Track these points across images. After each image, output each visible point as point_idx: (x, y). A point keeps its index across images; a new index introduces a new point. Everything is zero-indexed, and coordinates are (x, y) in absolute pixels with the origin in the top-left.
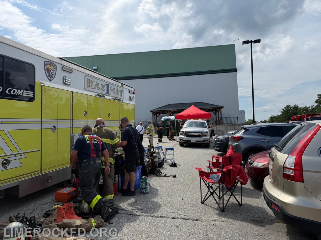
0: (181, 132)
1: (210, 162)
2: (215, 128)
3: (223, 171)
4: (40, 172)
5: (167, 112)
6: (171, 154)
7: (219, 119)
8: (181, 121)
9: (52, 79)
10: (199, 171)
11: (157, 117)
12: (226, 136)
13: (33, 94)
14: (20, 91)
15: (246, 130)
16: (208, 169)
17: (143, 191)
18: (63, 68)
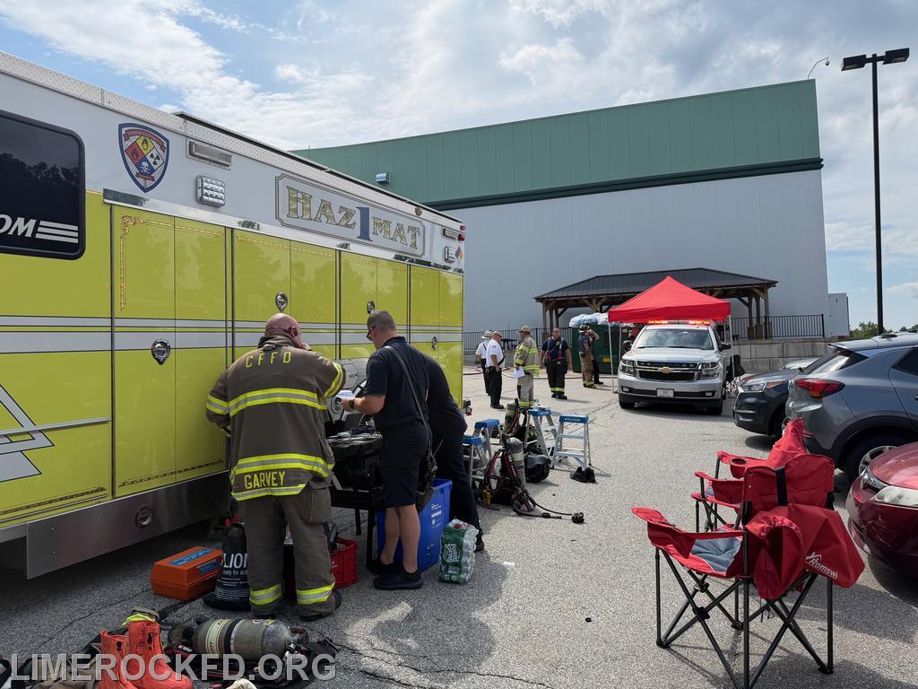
0: (625, 361)
1: (706, 481)
2: (747, 352)
3: (745, 529)
4: (109, 491)
5: (590, 300)
6: (578, 437)
7: (758, 320)
8: (631, 329)
9: (150, 183)
10: (649, 523)
11: (558, 316)
12: (777, 379)
13: (76, 234)
14: (26, 223)
15: (854, 357)
16: (697, 506)
17: (451, 575)
18: (193, 150)
